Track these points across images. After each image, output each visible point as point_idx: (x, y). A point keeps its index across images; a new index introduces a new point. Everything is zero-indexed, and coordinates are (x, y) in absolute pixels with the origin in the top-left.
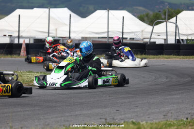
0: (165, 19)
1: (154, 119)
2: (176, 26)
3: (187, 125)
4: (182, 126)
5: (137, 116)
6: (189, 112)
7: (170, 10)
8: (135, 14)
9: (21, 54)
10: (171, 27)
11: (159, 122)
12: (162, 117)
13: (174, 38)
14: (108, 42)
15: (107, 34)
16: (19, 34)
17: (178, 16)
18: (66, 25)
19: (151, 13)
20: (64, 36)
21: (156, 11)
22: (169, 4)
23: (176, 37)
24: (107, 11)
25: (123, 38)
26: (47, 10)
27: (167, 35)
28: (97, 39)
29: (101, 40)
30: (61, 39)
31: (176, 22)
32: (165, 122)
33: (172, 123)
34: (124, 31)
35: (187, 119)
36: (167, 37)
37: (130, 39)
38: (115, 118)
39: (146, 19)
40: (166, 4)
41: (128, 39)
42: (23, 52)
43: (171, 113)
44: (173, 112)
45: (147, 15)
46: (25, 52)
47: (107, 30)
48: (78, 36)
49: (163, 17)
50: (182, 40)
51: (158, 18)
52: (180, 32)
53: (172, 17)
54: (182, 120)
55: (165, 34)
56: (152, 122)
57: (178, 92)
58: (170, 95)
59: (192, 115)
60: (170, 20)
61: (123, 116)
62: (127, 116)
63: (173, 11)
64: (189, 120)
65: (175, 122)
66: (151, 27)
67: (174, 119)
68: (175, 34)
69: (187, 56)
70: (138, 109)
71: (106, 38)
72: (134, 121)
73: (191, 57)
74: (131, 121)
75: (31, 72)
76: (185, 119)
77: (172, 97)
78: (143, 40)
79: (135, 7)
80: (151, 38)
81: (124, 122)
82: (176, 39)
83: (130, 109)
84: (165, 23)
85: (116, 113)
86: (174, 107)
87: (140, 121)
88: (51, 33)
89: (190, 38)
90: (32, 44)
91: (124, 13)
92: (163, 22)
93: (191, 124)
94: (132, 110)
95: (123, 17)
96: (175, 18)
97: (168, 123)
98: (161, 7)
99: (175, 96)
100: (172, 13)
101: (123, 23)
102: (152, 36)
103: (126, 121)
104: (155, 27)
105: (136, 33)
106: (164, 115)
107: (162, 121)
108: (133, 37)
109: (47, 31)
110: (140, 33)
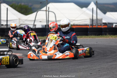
78: (20, 26)
101: (7, 13)
110: (18, 21)
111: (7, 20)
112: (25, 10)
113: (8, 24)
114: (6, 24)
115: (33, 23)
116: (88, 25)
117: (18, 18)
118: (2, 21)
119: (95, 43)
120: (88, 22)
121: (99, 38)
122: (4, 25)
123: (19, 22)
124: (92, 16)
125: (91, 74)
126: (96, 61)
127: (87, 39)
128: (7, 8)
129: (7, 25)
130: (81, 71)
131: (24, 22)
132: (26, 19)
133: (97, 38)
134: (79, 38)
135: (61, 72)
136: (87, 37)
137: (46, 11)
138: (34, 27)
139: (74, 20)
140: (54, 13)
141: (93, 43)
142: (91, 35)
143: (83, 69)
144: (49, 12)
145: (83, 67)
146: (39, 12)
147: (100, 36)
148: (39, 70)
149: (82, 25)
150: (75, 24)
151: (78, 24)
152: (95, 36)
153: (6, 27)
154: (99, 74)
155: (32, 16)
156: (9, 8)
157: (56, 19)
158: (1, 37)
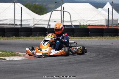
78: (34, 25)
110: (32, 21)
111: (21, 20)
112: (40, 10)
113: (22, 23)
114: (20, 23)
115: (47, 23)
116: (104, 26)
117: (32, 18)
118: (16, 21)
119: (111, 44)
120: (104, 23)
121: (114, 39)
122: (18, 25)
123: (34, 22)
124: (108, 16)
125: (106, 75)
126: (112, 62)
127: (102, 40)
128: (22, 8)
129: (21, 25)
130: (96, 73)
131: (38, 22)
132: (41, 19)
133: (113, 39)
134: (94, 38)
135: (76, 73)
136: (103, 38)
137: (61, 11)
138: (48, 28)
139: (89, 20)
140: (68, 13)
141: (108, 44)
142: (107, 36)
143: (99, 70)
144: (63, 12)
145: (99, 68)
146: (54, 12)
147: (116, 37)
148: (53, 70)
149: (97, 26)
150: (90, 24)
151: (93, 24)
152: (110, 37)
153: (20, 27)
154: (115, 76)
155: (46, 16)
156: (24, 7)
157: (71, 19)
158: (15, 37)
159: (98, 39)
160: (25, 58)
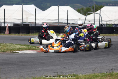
0: (93, 11)
1: (87, 73)
2: (100, 16)
3: (106, 76)
4: (104, 77)
5: (76, 70)
6: (108, 68)
7: (96, 6)
8: (75, 9)
9: (6, 33)
10: (97, 16)
11: (90, 74)
12: (92, 71)
13: (99, 23)
14: (58, 26)
15: (58, 20)
16: (4, 21)
17: (101, 9)
18: (33, 15)
19: (85, 8)
20: (32, 22)
21: (88, 7)
22: (96, 2)
23: (100, 22)
24: (58, 7)
25: (68, 23)
26: (21, 6)
27: (94, 21)
28: (52, 24)
29: (54, 24)
30: (30, 23)
31: (100, 13)
32: (93, 74)
33: (98, 75)
34: (68, 19)
35: (107, 72)
36: (94, 22)
37: (72, 23)
38: (63, 72)
39: (81, 11)
40: (94, 2)
41: (71, 24)
42: (7, 31)
43: (97, 69)
44: (98, 68)
45: (82, 9)
46: (8, 32)
47: (58, 18)
48: (40, 22)
49: (92, 10)
50: (104, 24)
51: (89, 11)
52: (102, 20)
53: (98, 10)
54: (104, 73)
55: (93, 20)
56: (86, 74)
57: (101, 56)
58: (97, 58)
59: (110, 70)
60: (97, 12)
61: (68, 71)
62: (70, 70)
63: (98, 6)
64: (108, 73)
65: (100, 75)
66: (85, 16)
67: (99, 72)
68: (99, 20)
69: (107, 34)
70: (77, 67)
71: (57, 23)
72: (75, 74)
73: (109, 34)
74: (72, 74)
75: (12, 44)
76: (105, 73)
77: (98, 59)
79: (75, 4)
80: (84, 23)
81: (69, 74)
82: (100, 24)
83: (72, 67)
84: (93, 14)
85: (64, 69)
86: (99, 65)
87: (78, 74)
88: (24, 20)
89: (108, 23)
90: (12, 27)
91: (69, 8)
92: (92, 13)
93: (109, 75)
94: (73, 67)
95: (68, 10)
96: (99, 11)
97: (95, 75)
98: (91, 4)
99: (100, 59)
100: (98, 8)
101: (68, 14)
102: (86, 22)
103: (70, 74)
104: (87, 16)
105: (75, 20)
106: (93, 70)
107: (91, 74)
108: (74, 23)
109: (22, 19)
117: (78, 18)
159: (117, 36)
160: (35, 51)
